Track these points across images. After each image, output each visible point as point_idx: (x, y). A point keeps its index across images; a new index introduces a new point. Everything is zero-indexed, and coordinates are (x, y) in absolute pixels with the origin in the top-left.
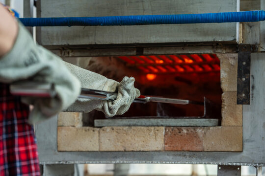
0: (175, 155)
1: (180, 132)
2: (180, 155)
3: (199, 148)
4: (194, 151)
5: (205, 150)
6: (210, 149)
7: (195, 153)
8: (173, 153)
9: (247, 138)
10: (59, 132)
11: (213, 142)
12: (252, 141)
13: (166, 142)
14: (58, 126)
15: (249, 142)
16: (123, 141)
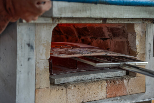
0: (112, 100)
1: (115, 84)
2: (115, 100)
3: (125, 93)
4: (122, 96)
5: (128, 94)
6: (130, 93)
7: (123, 97)
8: (111, 99)
9: (147, 83)
10: (36, 94)
11: (132, 88)
12: (150, 85)
13: (107, 92)
14: (36, 89)
15: (148, 85)
16: (82, 95)
